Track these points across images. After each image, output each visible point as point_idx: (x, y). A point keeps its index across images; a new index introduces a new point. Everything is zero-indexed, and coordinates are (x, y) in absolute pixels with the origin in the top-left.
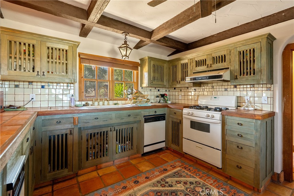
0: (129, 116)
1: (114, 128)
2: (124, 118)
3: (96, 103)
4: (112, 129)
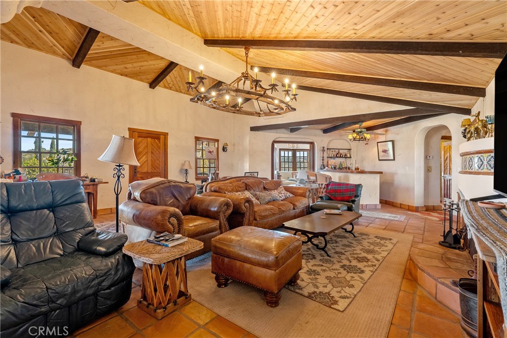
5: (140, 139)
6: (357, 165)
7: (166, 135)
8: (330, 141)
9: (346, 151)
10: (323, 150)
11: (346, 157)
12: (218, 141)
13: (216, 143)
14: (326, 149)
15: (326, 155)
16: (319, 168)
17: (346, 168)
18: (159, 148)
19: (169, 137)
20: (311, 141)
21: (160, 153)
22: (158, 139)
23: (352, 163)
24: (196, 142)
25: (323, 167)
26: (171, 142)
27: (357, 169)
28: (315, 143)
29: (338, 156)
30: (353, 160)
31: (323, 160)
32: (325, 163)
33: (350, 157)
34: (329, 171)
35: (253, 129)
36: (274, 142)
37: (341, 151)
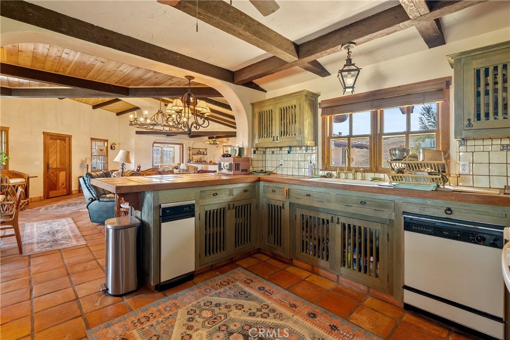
0: (363, 203)
1: (338, 219)
2: (352, 205)
3: (343, 175)
4: (334, 219)
5: (51, 140)
6: (211, 159)
7: (70, 137)
8: (194, 143)
9: (203, 150)
10: (190, 150)
11: (204, 154)
12: (107, 141)
13: (106, 143)
14: (191, 149)
15: (191, 153)
16: (187, 161)
17: (204, 161)
18: (65, 148)
19: (73, 138)
20: (181, 143)
21: (65, 152)
22: (65, 140)
23: (207, 158)
24: (91, 142)
25: (189, 161)
26: (74, 143)
27: (211, 162)
28: (184, 145)
29: (199, 153)
30: (208, 156)
31: (189, 156)
32: (191, 158)
33: (207, 154)
34: (193, 164)
35: (137, 133)
36: (154, 143)
37: (201, 150)
